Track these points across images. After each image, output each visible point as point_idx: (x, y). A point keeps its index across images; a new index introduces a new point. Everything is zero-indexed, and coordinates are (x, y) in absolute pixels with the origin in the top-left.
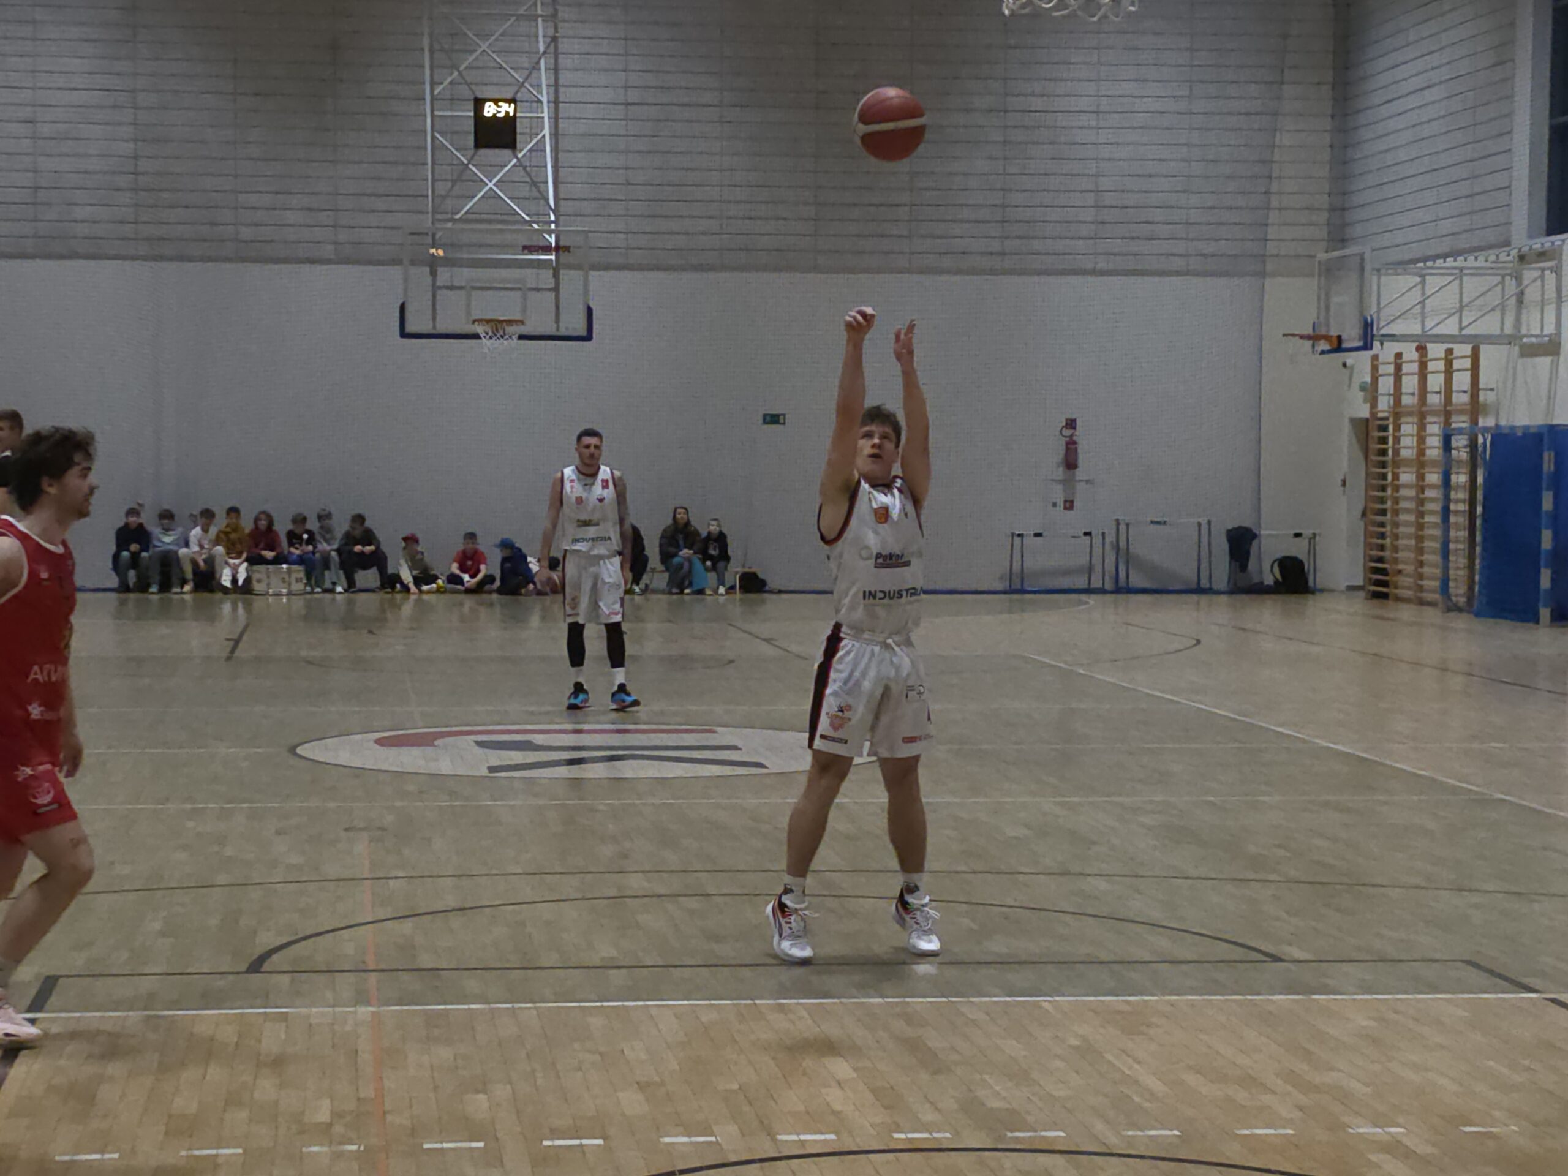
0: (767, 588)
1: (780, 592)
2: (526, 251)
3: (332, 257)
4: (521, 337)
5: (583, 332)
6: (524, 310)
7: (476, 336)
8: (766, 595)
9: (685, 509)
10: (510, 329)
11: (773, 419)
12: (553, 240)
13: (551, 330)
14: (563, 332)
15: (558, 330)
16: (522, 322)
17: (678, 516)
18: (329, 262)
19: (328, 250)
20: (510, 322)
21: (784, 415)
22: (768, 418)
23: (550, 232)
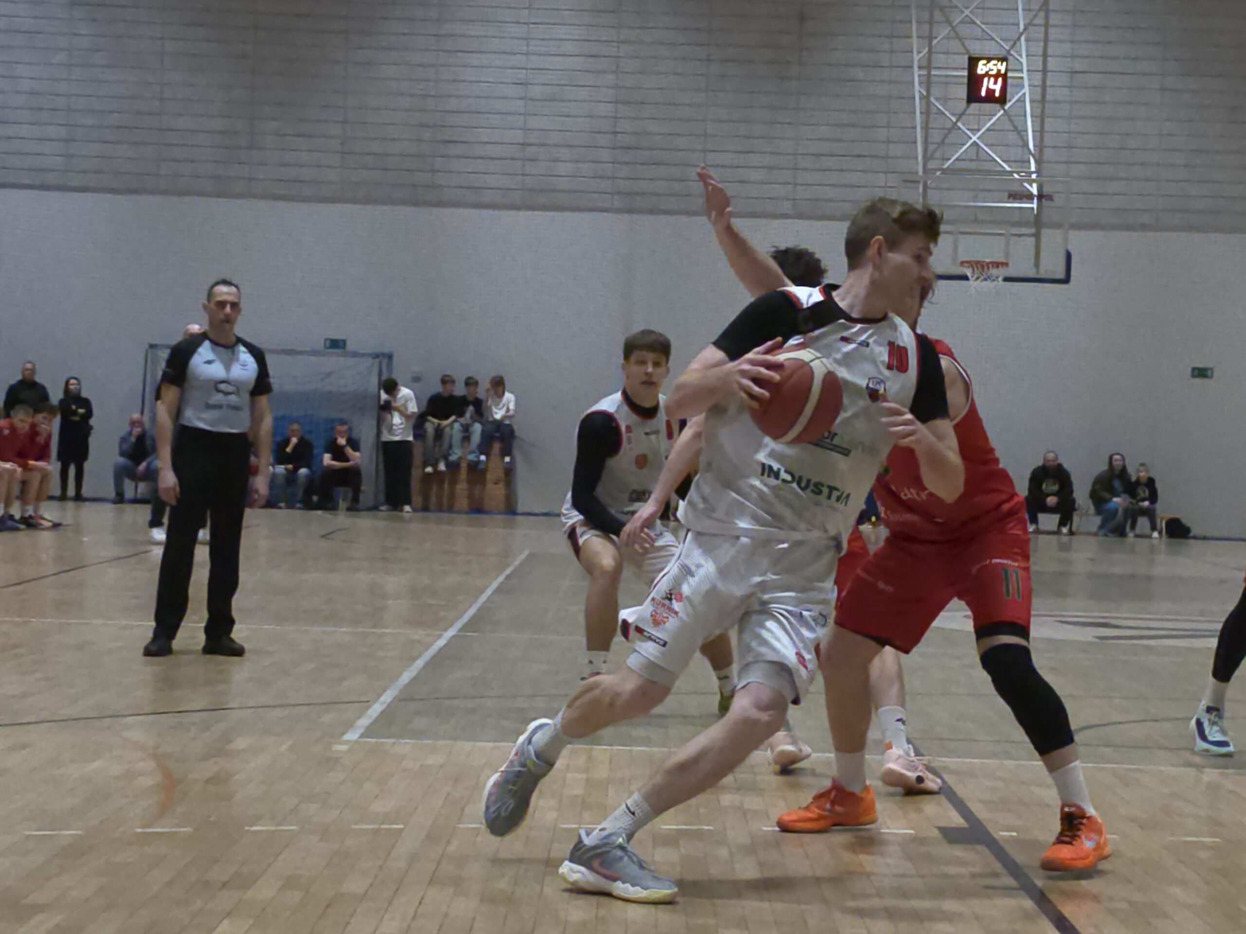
0: (1191, 534)
1: (1205, 538)
2: (1011, 200)
3: (790, 212)
4: (1006, 279)
5: (1061, 275)
6: (1007, 254)
7: (965, 278)
8: (1192, 541)
9: (1121, 455)
10: (994, 272)
11: (1201, 373)
12: (1034, 190)
13: (1031, 273)
14: (1042, 274)
15: (1038, 272)
16: (1005, 264)
17: (1115, 463)
18: (785, 216)
19: (787, 207)
20: (997, 265)
21: (1212, 369)
22: (1196, 372)
23: (1031, 182)
